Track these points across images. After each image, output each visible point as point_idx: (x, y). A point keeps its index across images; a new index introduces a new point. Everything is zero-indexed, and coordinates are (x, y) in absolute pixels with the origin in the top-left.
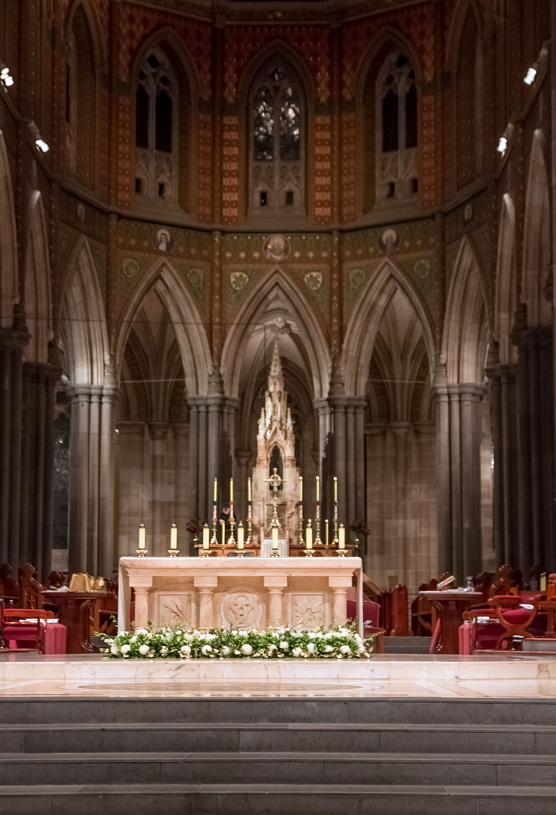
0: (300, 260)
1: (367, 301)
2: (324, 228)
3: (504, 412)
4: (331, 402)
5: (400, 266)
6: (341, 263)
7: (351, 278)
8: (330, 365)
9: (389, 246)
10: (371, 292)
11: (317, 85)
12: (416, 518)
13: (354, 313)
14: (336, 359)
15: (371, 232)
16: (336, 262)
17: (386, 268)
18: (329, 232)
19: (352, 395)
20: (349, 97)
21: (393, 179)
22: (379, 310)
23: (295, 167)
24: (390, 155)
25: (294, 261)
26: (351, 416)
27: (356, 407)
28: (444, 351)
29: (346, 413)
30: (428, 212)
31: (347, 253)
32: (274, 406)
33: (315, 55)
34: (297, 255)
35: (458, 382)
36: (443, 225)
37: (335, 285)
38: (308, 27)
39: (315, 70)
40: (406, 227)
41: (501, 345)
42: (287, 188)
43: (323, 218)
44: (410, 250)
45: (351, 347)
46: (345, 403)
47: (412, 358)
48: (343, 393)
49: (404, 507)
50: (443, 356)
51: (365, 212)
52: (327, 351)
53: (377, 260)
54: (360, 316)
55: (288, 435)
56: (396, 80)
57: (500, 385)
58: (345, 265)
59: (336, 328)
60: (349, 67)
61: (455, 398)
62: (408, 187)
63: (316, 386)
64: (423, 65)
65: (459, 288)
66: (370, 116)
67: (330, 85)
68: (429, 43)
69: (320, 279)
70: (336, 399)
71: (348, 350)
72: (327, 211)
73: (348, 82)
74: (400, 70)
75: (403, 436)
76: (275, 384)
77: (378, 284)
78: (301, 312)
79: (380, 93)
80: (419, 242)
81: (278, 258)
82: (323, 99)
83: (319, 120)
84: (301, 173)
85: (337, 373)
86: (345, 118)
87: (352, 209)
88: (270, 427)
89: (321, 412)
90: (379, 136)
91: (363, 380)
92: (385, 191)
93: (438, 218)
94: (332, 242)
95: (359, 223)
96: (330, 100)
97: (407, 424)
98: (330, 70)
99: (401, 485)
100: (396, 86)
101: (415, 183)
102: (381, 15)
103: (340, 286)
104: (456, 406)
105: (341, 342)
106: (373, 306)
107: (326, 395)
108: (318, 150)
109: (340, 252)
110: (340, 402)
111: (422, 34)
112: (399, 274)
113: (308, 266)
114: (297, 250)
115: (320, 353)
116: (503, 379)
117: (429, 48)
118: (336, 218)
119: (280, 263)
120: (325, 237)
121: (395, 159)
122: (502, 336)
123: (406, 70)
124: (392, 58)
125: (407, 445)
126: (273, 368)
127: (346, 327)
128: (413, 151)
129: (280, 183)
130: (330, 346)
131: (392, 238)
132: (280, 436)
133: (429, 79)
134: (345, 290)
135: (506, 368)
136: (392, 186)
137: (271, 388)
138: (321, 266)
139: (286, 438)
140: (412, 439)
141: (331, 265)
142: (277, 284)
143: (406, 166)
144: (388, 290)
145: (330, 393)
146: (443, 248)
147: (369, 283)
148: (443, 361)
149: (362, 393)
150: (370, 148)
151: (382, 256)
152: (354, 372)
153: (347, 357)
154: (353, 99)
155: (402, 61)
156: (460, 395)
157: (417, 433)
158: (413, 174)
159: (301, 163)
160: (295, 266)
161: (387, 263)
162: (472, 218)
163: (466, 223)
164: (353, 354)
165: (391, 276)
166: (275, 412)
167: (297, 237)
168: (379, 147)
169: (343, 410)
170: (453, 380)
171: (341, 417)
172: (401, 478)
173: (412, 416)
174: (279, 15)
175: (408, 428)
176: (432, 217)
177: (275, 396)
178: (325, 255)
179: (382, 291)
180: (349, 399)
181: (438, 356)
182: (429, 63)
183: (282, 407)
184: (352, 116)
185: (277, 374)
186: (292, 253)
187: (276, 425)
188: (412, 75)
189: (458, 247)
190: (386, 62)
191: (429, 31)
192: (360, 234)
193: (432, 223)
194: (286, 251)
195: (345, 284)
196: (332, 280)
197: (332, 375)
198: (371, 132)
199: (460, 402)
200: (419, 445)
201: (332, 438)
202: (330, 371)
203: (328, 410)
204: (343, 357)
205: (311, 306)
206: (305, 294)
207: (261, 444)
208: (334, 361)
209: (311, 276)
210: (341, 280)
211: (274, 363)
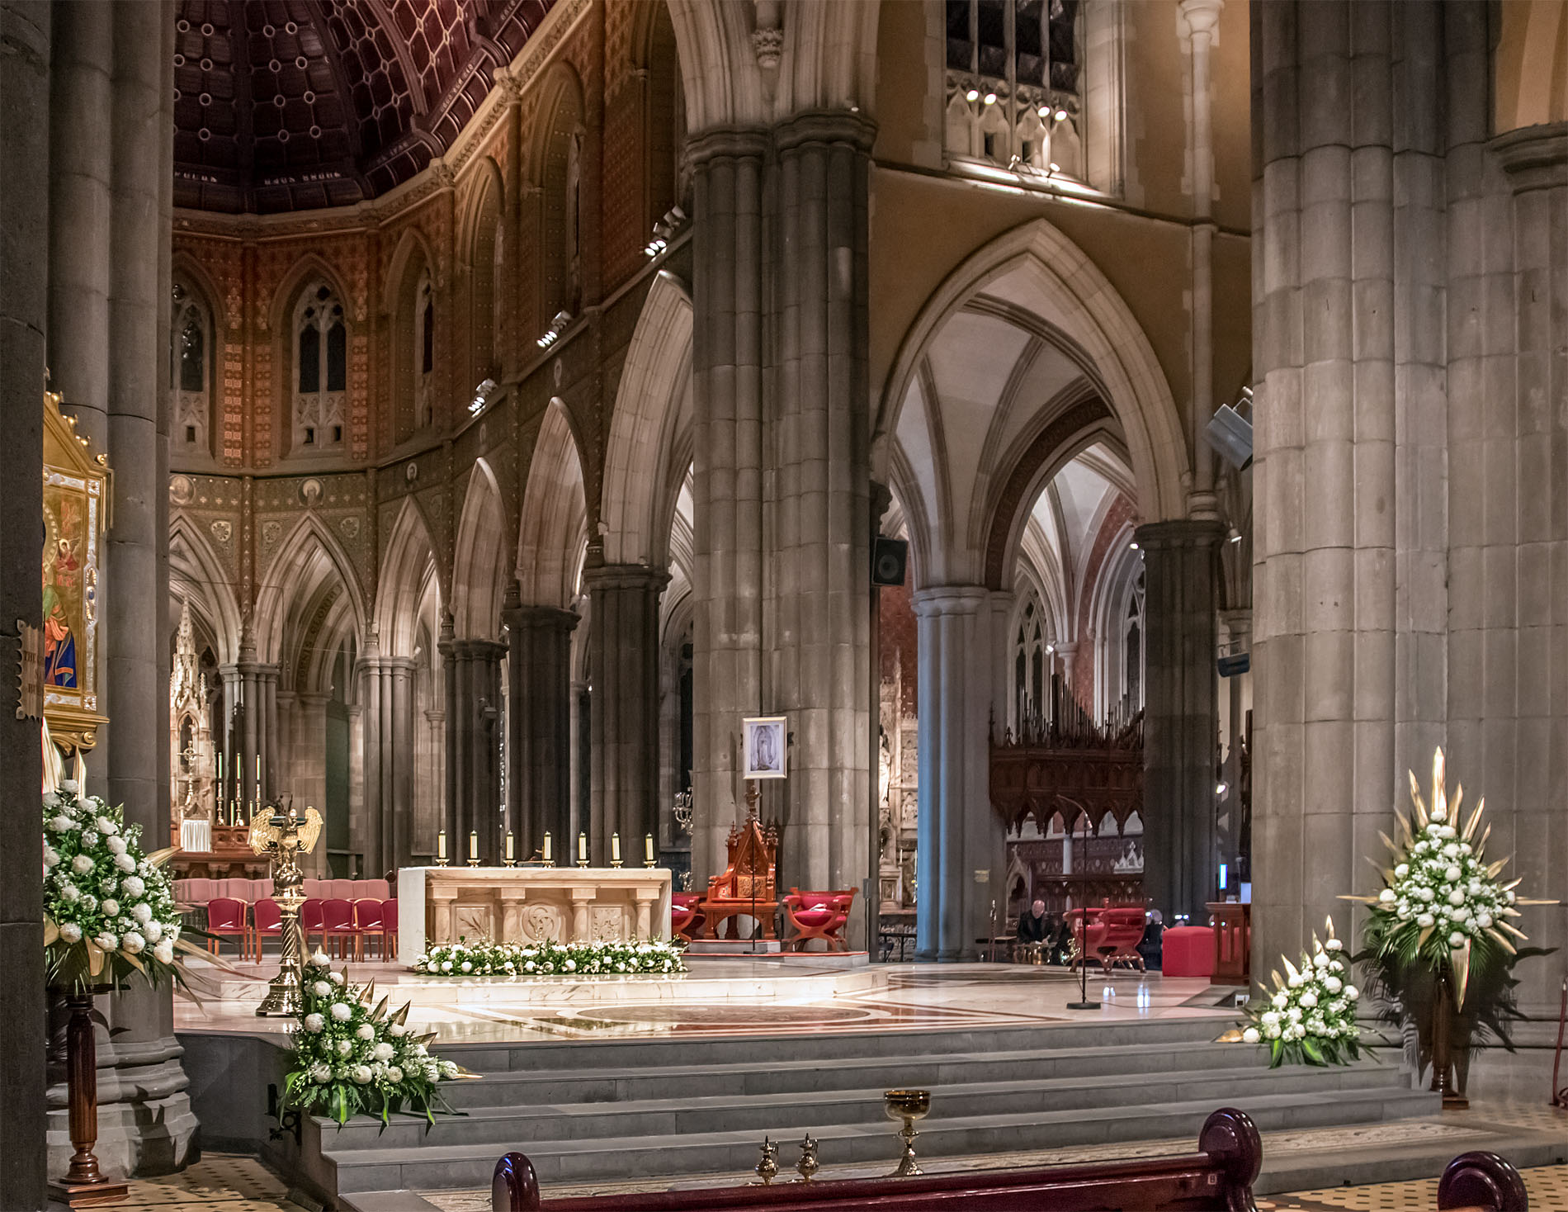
0: (207, 507)
1: (284, 557)
2: (235, 472)
3: (459, 691)
4: (242, 668)
5: (324, 522)
6: (253, 513)
7: (265, 531)
8: (240, 627)
9: (311, 499)
10: (289, 550)
11: (228, 309)
12: (301, 796)
13: (269, 571)
14: (247, 621)
15: (290, 482)
16: (247, 512)
17: (308, 522)
18: (240, 477)
19: (265, 662)
20: (264, 326)
21: (312, 424)
22: (297, 569)
23: (198, 399)
24: (309, 397)
25: (199, 506)
26: (263, 686)
27: (268, 676)
28: (376, 620)
29: (257, 682)
30: (360, 465)
31: (261, 503)
32: (186, 671)
33: (226, 275)
34: (203, 500)
35: (392, 654)
36: (377, 481)
37: (247, 537)
38: (218, 241)
39: (226, 291)
40: (332, 479)
41: (457, 619)
42: (188, 422)
43: (232, 460)
44: (336, 505)
45: (264, 609)
46: (257, 671)
48: (256, 659)
49: (288, 784)
50: (376, 626)
51: (282, 458)
52: (237, 610)
53: (298, 513)
54: (276, 575)
55: (202, 704)
56: (317, 314)
57: (454, 662)
58: (257, 516)
59: (247, 587)
60: (264, 293)
61: (388, 672)
62: (328, 435)
63: (222, 650)
64: (355, 302)
65: (397, 552)
66: (288, 350)
67: (242, 311)
68: (361, 278)
69: (229, 530)
70: (249, 666)
71: (261, 611)
72: (238, 453)
73: (264, 309)
74: (323, 303)
75: (287, 706)
76: (186, 646)
77: (298, 540)
78: (206, 565)
79: (298, 327)
80: (347, 498)
81: (182, 502)
82: (234, 326)
83: (229, 349)
84: (205, 407)
85: (249, 636)
86: (259, 350)
87: (267, 454)
88: (181, 695)
89: (227, 679)
90: (296, 374)
91: (276, 647)
92: (303, 437)
93: (371, 474)
94: (243, 488)
95: (275, 469)
96: (243, 326)
97: (292, 693)
98: (243, 294)
99: (285, 760)
100: (317, 320)
101: (338, 431)
102: (305, 240)
103: (253, 539)
104: (388, 680)
105: (254, 602)
106: (291, 564)
107: (235, 661)
108: (228, 383)
109: (252, 501)
110: (252, 669)
111: (353, 268)
112: (323, 531)
113: (215, 514)
114: (204, 494)
115: (229, 613)
116: (459, 656)
117: (361, 284)
118: (248, 462)
119: (183, 507)
120: (235, 482)
121: (317, 401)
122: (459, 609)
123: (330, 305)
124: (313, 288)
125: (292, 716)
126: (182, 628)
127: (259, 587)
128: (337, 395)
129: (181, 416)
130: (240, 606)
131: (314, 490)
132: (193, 705)
133: (361, 318)
134: (257, 543)
135: (464, 644)
136: (310, 432)
137: (181, 650)
138: (230, 515)
139: (200, 708)
140: (300, 713)
141: (242, 514)
142: (179, 531)
143: (328, 411)
144: (307, 547)
145: (240, 659)
146: (376, 508)
147: (287, 539)
148: (375, 631)
149: (275, 660)
150: (287, 387)
151: (304, 509)
152: (267, 637)
153: (260, 618)
154: (269, 329)
155: (323, 294)
156: (393, 669)
157: (304, 705)
158: (337, 421)
159: (205, 395)
160: (200, 512)
161: (308, 518)
162: (417, 478)
163: (408, 482)
164: (266, 616)
165: (313, 533)
166: (186, 678)
167: (203, 479)
168: (296, 387)
169: (254, 678)
170: (385, 652)
171: (252, 686)
172: (285, 752)
173: (297, 686)
174: (185, 223)
175: (293, 698)
176: (364, 471)
177: (187, 660)
178: (234, 502)
179: (301, 548)
180: (262, 666)
181: (369, 625)
182: (361, 301)
183: (194, 673)
184: (268, 349)
185: (187, 634)
186: (198, 498)
187: (187, 692)
188: (338, 310)
189: (400, 507)
190: (306, 293)
191: (362, 266)
192: (276, 482)
193: (362, 478)
194: (190, 494)
195: (257, 537)
196: (242, 532)
197: (243, 639)
198: (287, 369)
199: (392, 676)
200: (305, 717)
201: (241, 710)
202: (241, 633)
203: (236, 677)
204: (256, 620)
205: (219, 559)
206: (212, 546)
207: (173, 712)
208: (245, 622)
209: (219, 525)
210: (253, 533)
211: (183, 623)
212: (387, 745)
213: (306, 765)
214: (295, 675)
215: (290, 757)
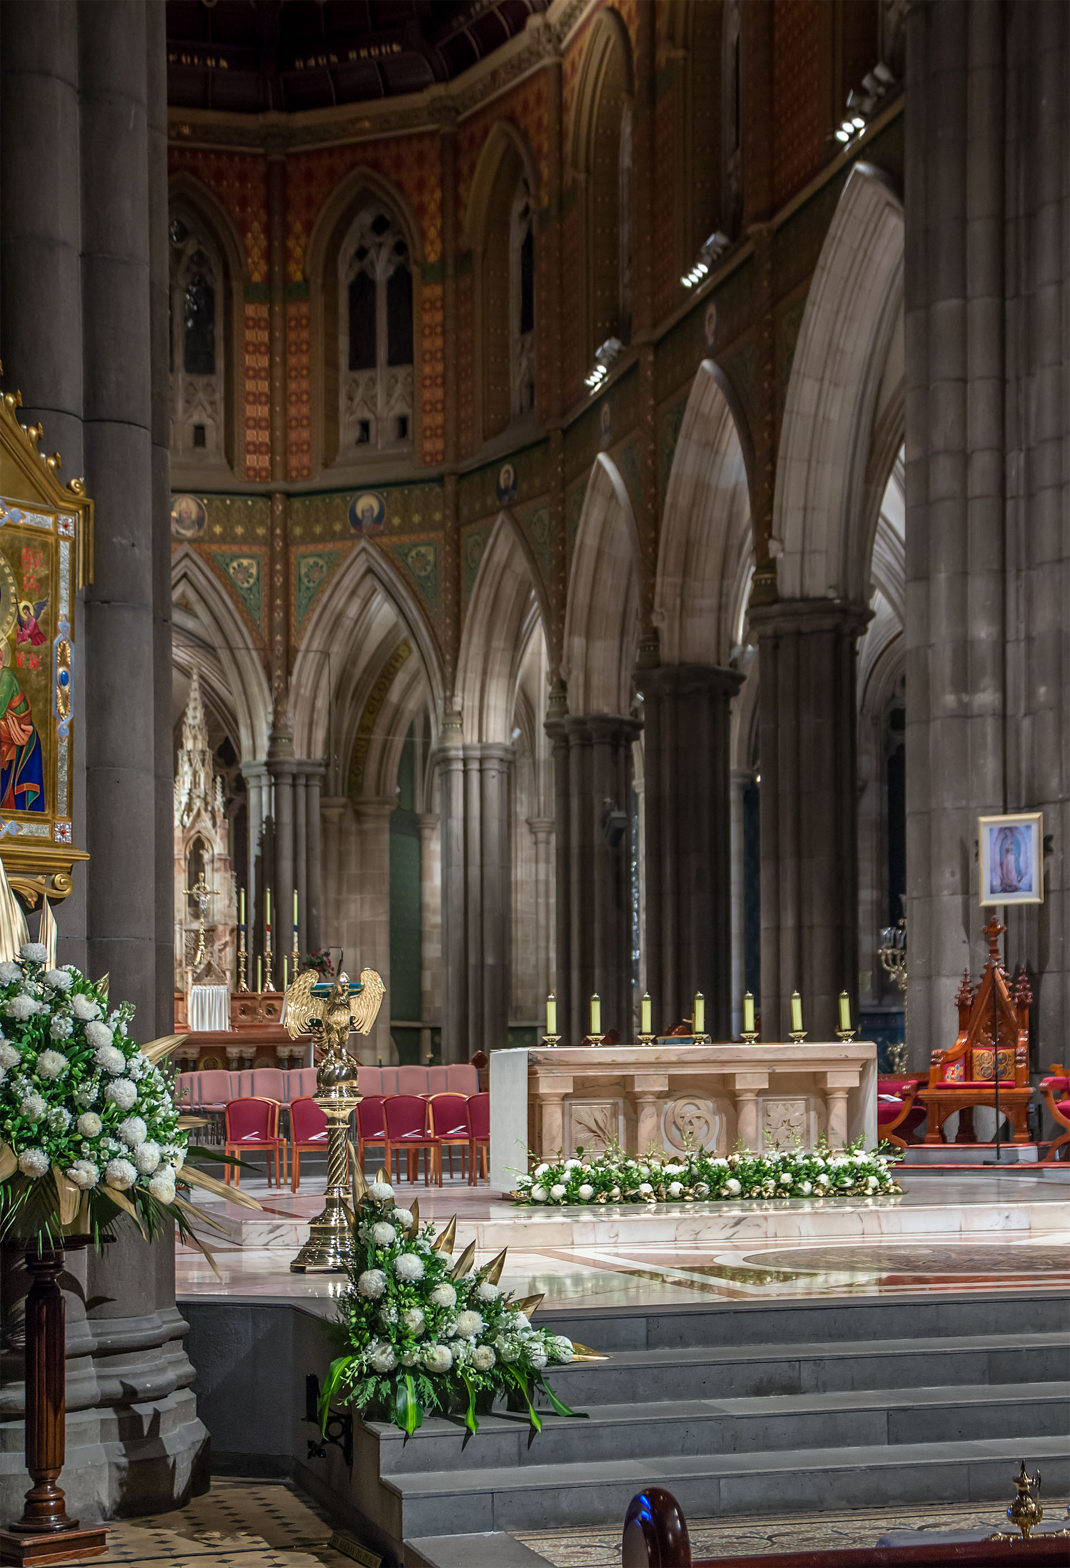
0: (223, 539)
1: (331, 607)
2: (261, 488)
3: (574, 790)
4: (272, 767)
5: (384, 554)
6: (286, 545)
7: (303, 570)
8: (270, 709)
9: (367, 523)
10: (338, 594)
11: (248, 254)
12: (355, 946)
13: (310, 628)
14: (279, 700)
15: (337, 499)
16: (279, 545)
17: (363, 557)
18: (268, 496)
19: (304, 757)
20: (298, 276)
21: (368, 415)
22: (348, 623)
23: (209, 385)
24: (363, 376)
25: (213, 539)
26: (301, 791)
27: (309, 777)
28: (458, 693)
29: (294, 786)
30: (433, 472)
31: (297, 531)
32: (195, 773)
33: (243, 203)
34: (218, 530)
35: (480, 740)
36: (457, 495)
37: (279, 581)
38: (231, 155)
39: (244, 228)
40: (396, 493)
41: (571, 686)
42: (195, 420)
43: (258, 472)
44: (401, 530)
45: (303, 681)
46: (294, 770)
48: (292, 754)
49: (337, 929)
50: (458, 700)
51: (326, 465)
52: (265, 686)
53: (349, 544)
54: (319, 631)
56: (372, 254)
57: (568, 748)
58: (293, 549)
59: (279, 652)
60: (298, 227)
61: (475, 766)
62: (390, 428)
63: (246, 742)
64: (423, 234)
65: (487, 593)
66: (331, 309)
67: (268, 255)
68: (433, 199)
69: (254, 571)
70: (283, 763)
71: (299, 685)
72: (265, 461)
73: (298, 252)
74: (378, 240)
75: (336, 819)
76: (195, 738)
77: (349, 581)
78: (223, 622)
79: (345, 276)
80: (416, 519)
81: (188, 533)
82: (257, 277)
83: (250, 311)
84: (219, 396)
85: (282, 721)
86: (292, 310)
87: (305, 460)
88: (189, 808)
89: (252, 782)
90: (344, 343)
91: (320, 736)
92: (355, 433)
93: (450, 484)
94: (272, 512)
95: (317, 482)
96: (269, 277)
97: (343, 800)
98: (267, 230)
99: (333, 896)
100: (372, 264)
101: (403, 422)
102: (353, 147)
103: (286, 584)
104: (475, 777)
105: (289, 672)
106: (340, 616)
107: (263, 757)
108: (249, 360)
109: (285, 528)
110: (287, 768)
111: (421, 185)
112: (383, 567)
113: (235, 549)
114: (217, 521)
115: (255, 690)
116: (573, 740)
117: (433, 207)
118: (279, 473)
120: (261, 503)
121: (373, 381)
122: (574, 673)
123: (389, 240)
124: (366, 218)
125: (342, 832)
126: (190, 713)
127: (296, 651)
128: (401, 372)
129: (185, 411)
130: (270, 679)
131: (371, 508)
132: (206, 822)
133: (433, 258)
134: (294, 589)
135: (579, 722)
136: (365, 426)
137: (189, 745)
138: (256, 549)
139: (214, 826)
140: (353, 827)
141: (272, 548)
142: (185, 575)
143: (389, 395)
144: (362, 591)
145: (271, 754)
146: (457, 530)
147: (335, 581)
148: (457, 708)
149: (319, 754)
150: (332, 363)
151: (357, 537)
152: (307, 721)
153: (297, 696)
154: (306, 280)
155: (380, 225)
156: (482, 761)
157: (359, 815)
158: (400, 408)
159: (218, 380)
160: (214, 548)
161: (364, 549)
162: (515, 486)
163: (501, 493)
164: (305, 692)
165: (370, 571)
166: (195, 784)
167: (216, 500)
168: (344, 361)
169: (290, 781)
170: (471, 737)
171: (286, 791)
172: (332, 884)
173: (350, 790)
174: (186, 130)
175: (344, 806)
176: (440, 480)
177: (197, 759)
178: (261, 531)
179: (353, 593)
180: (300, 764)
181: (449, 700)
182: (432, 233)
183: (206, 775)
184: (304, 309)
185: (197, 721)
187: (198, 804)
188: (400, 248)
189: (491, 529)
190: (356, 223)
191: (433, 181)
192: (318, 500)
193: (437, 489)
194: (200, 522)
195: (293, 579)
196: (272, 572)
197: (274, 726)
198: (331, 337)
199: (481, 771)
200: (361, 833)
201: (272, 826)
202: (271, 718)
203: (265, 780)
204: (292, 698)
205: (241, 613)
206: (230, 594)
207: (178, 832)
208: (277, 702)
209: (240, 565)
210: (287, 574)
211: (192, 705)
212: (474, 871)
213: (362, 900)
214: (347, 774)
215: (339, 891)
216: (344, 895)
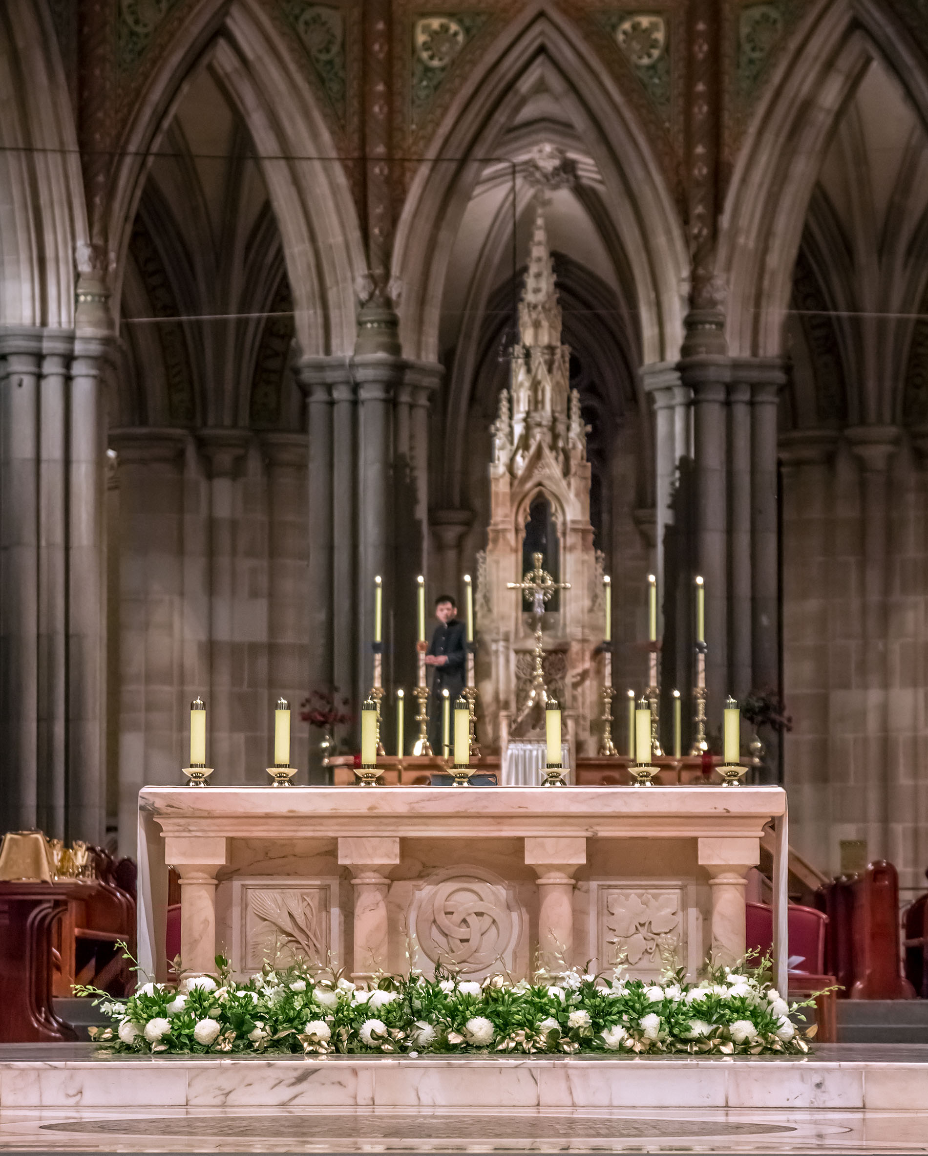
4: (689, 373)
7: (745, 30)
8: (685, 273)
12: (915, 684)
13: (752, 129)
14: (700, 255)
19: (746, 354)
22: (821, 119)
26: (741, 413)
27: (755, 388)
29: (728, 404)
32: (535, 386)
37: (702, 50)
45: (743, 222)
46: (727, 376)
47: (909, 252)
48: (722, 349)
52: (676, 232)
54: (768, 135)
55: (574, 463)
59: (701, 171)
63: (649, 332)
69: (660, 36)
70: (703, 365)
71: (734, 230)
75: (880, 464)
76: (537, 325)
77: (820, 44)
78: (606, 125)
85: (705, 294)
88: (525, 443)
89: (661, 400)
97: (892, 431)
99: (874, 598)
103: (715, 54)
105: (717, 208)
107: (673, 356)
110: (712, 374)
115: (660, 241)
125: (892, 488)
126: (531, 282)
127: (730, 167)
130: (685, 221)
132: (552, 467)
134: (727, 63)
137: (528, 337)
139: (566, 473)
142: (542, 50)
144: (845, 62)
145: (686, 350)
147: (793, 45)
149: (773, 348)
152: (751, 290)
153: (733, 247)
160: (591, 1)
164: (748, 241)
165: (856, 25)
166: (536, 403)
169: (721, 396)
171: (714, 415)
172: (874, 577)
173: (906, 412)
175: (896, 442)
177: (539, 359)
179: (829, 66)
180: (736, 365)
183: (556, 387)
185: (541, 297)
187: (538, 436)
195: (727, 47)
196: (691, 37)
197: (692, 301)
201: (689, 471)
202: (686, 288)
203: (679, 396)
204: (722, 252)
205: (636, 108)
206: (617, 79)
207: (500, 487)
208: (696, 260)
209: (635, 27)
210: (715, 38)
211: (533, 269)
214: (901, 385)
215: (887, 590)
216: (896, 597)
